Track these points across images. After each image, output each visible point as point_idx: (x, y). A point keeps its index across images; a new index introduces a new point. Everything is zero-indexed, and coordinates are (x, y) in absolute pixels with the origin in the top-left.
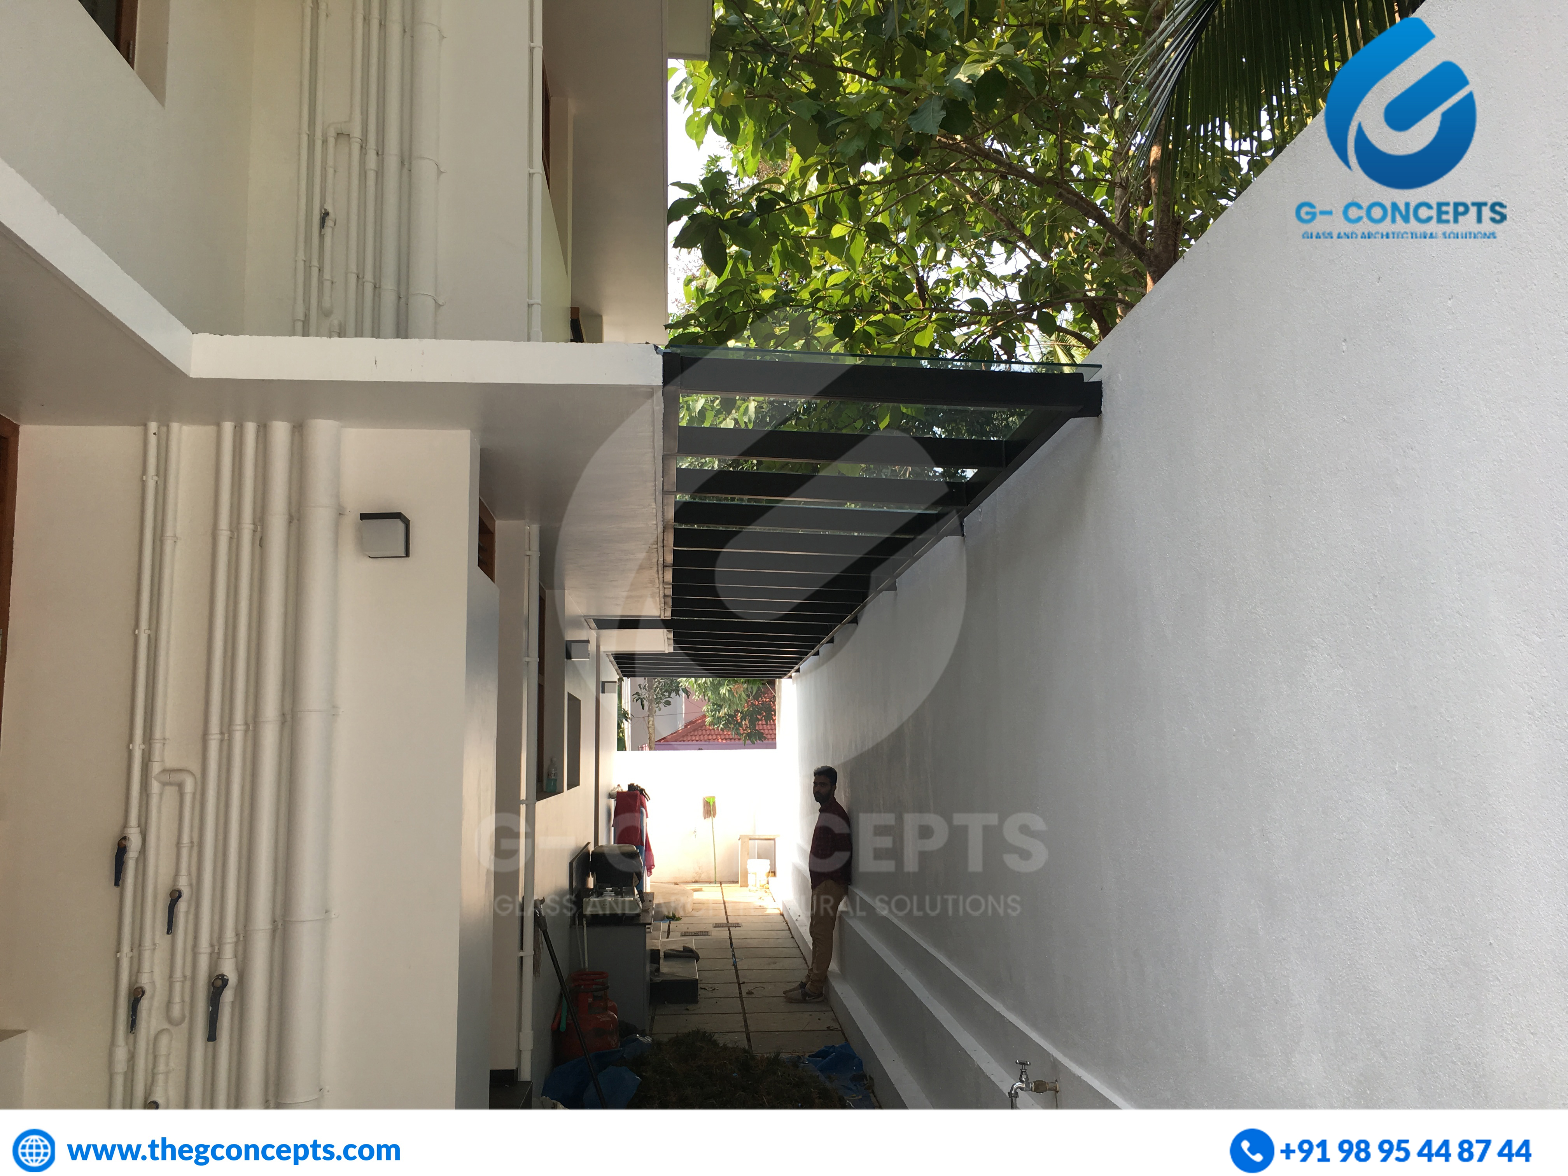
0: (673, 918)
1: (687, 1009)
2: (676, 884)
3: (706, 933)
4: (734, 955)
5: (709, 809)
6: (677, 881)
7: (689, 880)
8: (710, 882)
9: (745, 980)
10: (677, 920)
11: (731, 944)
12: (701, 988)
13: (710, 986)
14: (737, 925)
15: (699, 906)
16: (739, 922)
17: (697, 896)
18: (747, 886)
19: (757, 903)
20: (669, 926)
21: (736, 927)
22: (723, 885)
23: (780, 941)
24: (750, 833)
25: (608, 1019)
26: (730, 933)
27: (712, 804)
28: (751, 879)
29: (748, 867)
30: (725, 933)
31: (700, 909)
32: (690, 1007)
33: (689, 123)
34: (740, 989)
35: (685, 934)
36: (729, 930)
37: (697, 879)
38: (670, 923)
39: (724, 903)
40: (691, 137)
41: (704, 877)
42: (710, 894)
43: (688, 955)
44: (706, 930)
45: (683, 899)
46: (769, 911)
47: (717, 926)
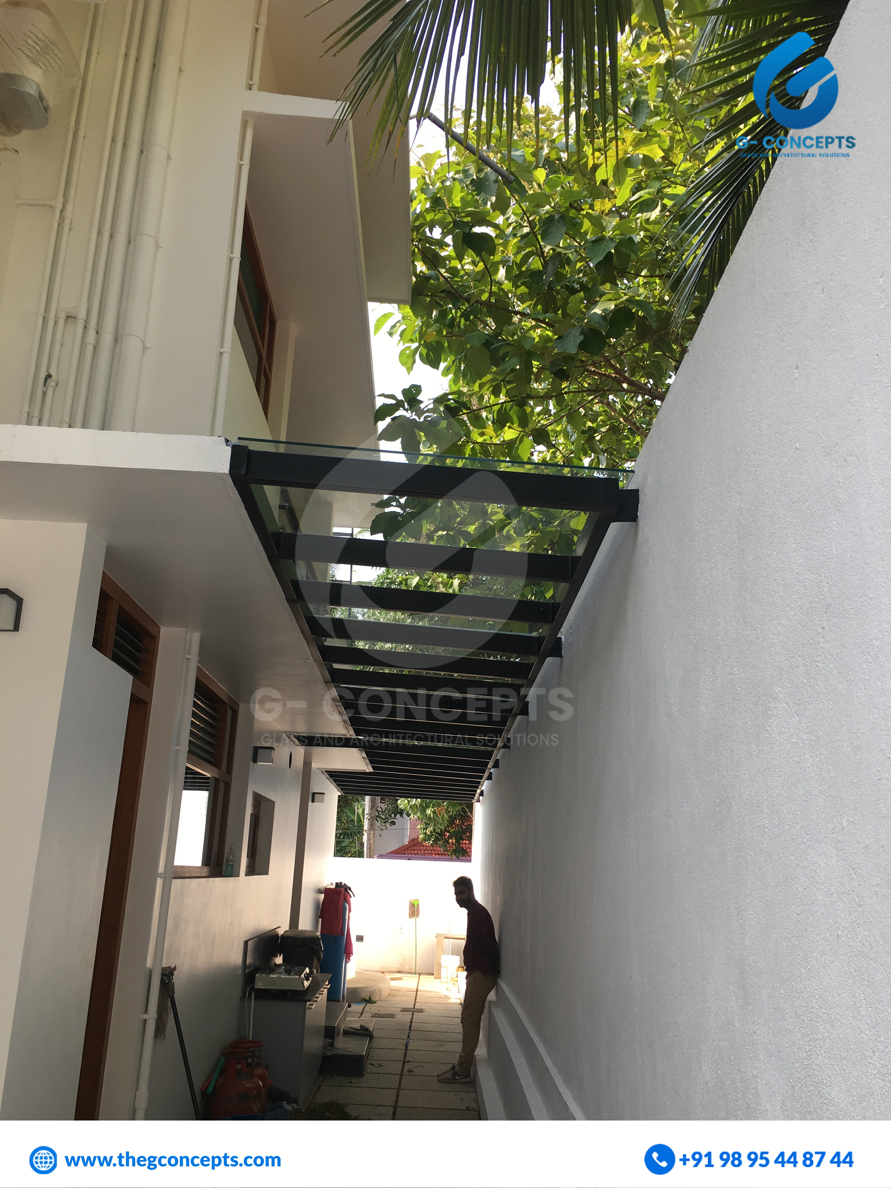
0: (369, 1001)
1: (351, 1082)
2: (383, 973)
3: (392, 1016)
4: (409, 1036)
5: (414, 911)
6: (385, 970)
7: (394, 970)
8: (411, 973)
9: (410, 1059)
10: (372, 1003)
11: (411, 1026)
12: (370, 1064)
13: (379, 1062)
14: (421, 1011)
15: (393, 993)
16: (423, 1008)
17: (394, 984)
18: (440, 978)
19: (444, 993)
20: (364, 1008)
21: (419, 1012)
22: (421, 976)
23: (453, 1027)
24: (446, 932)
25: (252, 1085)
26: (412, 1018)
27: (416, 905)
28: (443, 971)
29: (441, 961)
30: (408, 1017)
31: (395, 996)
32: (354, 1080)
33: (401, 354)
34: (403, 1066)
35: (375, 1016)
36: (413, 1014)
37: (401, 969)
38: (366, 1005)
39: (417, 991)
40: (403, 365)
41: (406, 968)
42: (408, 983)
43: (364, 1033)
44: (393, 1013)
45: (382, 986)
46: (451, 1001)
47: (404, 1010)
